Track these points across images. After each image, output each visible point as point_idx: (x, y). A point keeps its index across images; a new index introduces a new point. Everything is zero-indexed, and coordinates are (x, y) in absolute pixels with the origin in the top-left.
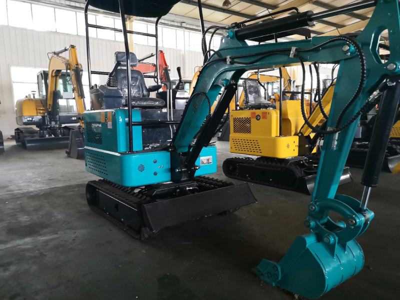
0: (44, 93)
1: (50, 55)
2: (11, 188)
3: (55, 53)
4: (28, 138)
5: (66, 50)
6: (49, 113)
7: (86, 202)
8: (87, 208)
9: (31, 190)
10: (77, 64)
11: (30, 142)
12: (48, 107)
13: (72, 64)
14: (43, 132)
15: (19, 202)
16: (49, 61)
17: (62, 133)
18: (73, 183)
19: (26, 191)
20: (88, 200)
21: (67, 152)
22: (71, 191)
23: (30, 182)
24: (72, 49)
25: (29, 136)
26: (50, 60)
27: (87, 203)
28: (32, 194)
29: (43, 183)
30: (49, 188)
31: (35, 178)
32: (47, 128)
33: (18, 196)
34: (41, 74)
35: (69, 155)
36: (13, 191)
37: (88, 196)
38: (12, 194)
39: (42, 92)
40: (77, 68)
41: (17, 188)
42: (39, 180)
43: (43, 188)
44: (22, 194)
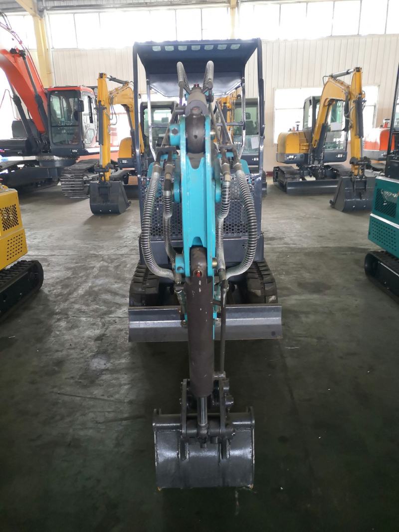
0: (310, 125)
1: (326, 79)
2: (287, 240)
3: (332, 76)
4: (289, 181)
5: (348, 73)
6: (314, 151)
7: (363, 270)
8: (363, 277)
9: (305, 246)
10: (361, 94)
11: (291, 184)
12: (313, 143)
13: (354, 93)
14: (303, 172)
15: (298, 258)
16: (323, 86)
17: (324, 173)
18: (344, 244)
19: (300, 246)
20: (366, 270)
21: (331, 202)
22: (343, 254)
23: (301, 236)
24: (357, 73)
25: (289, 178)
26: (325, 85)
27: (364, 272)
28: (307, 251)
29: (314, 239)
30: (320, 246)
31: (304, 232)
32: (309, 168)
33: (295, 251)
34: (310, 101)
35: (333, 205)
36: (289, 244)
37: (366, 265)
38: (289, 248)
39: (307, 122)
40: (359, 98)
41: (291, 242)
42: (309, 235)
43: (315, 246)
44: (299, 249)
